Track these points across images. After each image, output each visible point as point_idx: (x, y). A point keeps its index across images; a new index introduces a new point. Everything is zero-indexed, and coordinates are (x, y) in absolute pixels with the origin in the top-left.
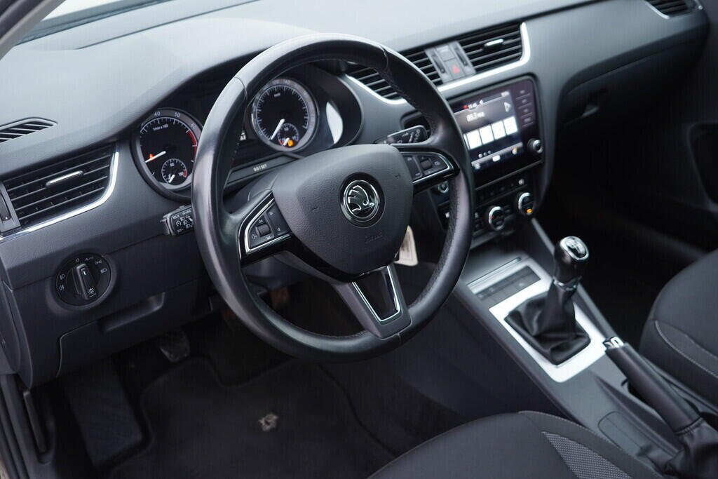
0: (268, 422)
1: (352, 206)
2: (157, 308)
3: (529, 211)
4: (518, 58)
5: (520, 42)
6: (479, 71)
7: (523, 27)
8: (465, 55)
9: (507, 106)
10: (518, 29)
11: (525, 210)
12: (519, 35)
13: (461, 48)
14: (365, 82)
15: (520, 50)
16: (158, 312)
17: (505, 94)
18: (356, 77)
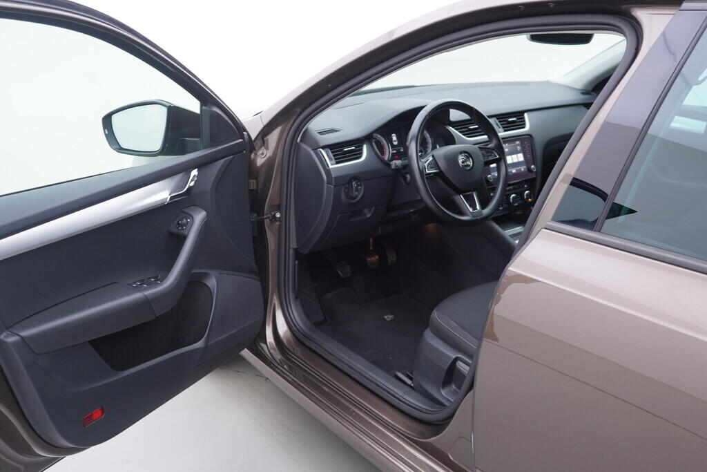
0: (389, 317)
1: (463, 162)
2: (369, 216)
3: (530, 200)
4: (524, 127)
5: (524, 121)
6: (505, 131)
7: (526, 115)
8: (499, 124)
9: (519, 148)
10: (523, 115)
11: (528, 199)
12: (524, 118)
13: (497, 121)
14: (456, 129)
15: (524, 124)
16: (369, 218)
17: (518, 142)
18: (453, 127)
